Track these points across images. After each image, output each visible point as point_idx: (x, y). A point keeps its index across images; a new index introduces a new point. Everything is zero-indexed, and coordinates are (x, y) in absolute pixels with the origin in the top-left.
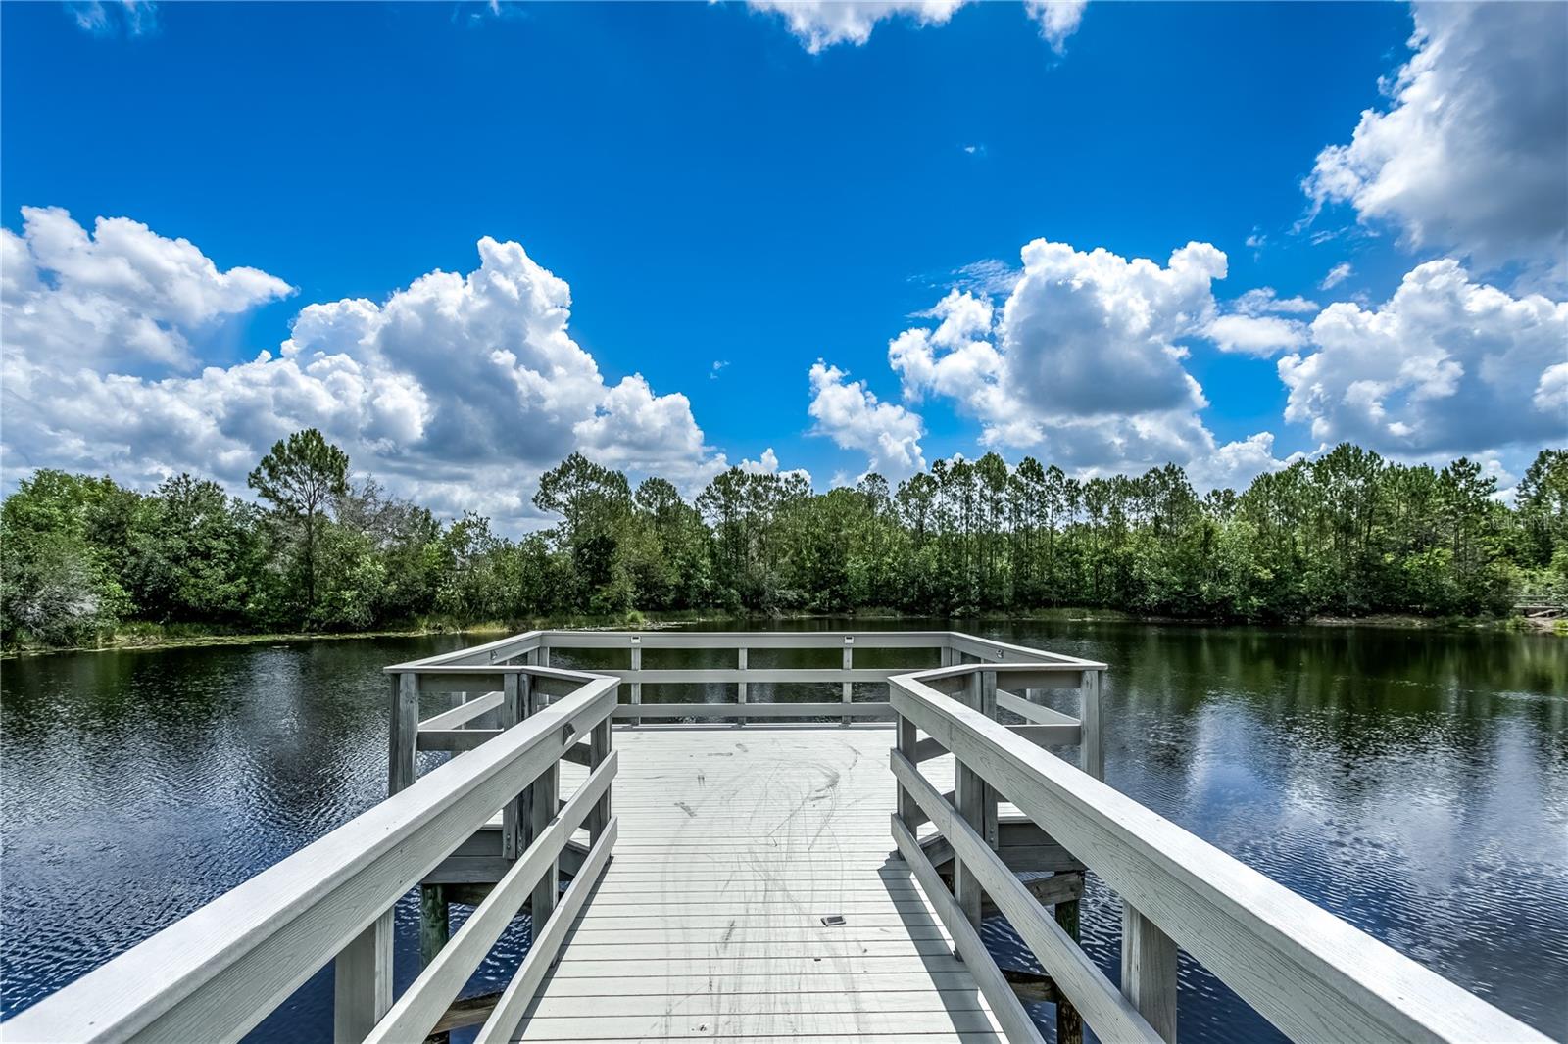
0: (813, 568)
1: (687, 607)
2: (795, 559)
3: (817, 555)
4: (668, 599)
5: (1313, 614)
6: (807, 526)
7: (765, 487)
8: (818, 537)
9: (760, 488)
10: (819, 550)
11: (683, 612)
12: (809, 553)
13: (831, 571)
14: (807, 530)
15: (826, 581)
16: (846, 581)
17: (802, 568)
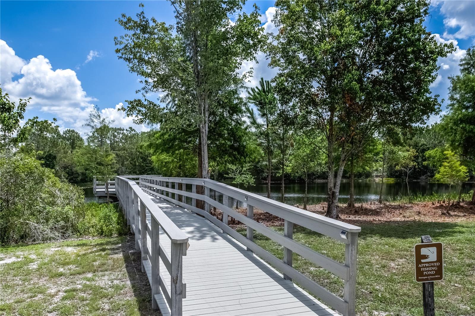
0: (140, 165)
1: (86, 182)
2: (131, 162)
3: (141, 160)
4: (80, 178)
5: (315, 178)
6: (136, 148)
7: (118, 133)
8: (141, 153)
9: (116, 133)
10: (142, 158)
11: (85, 183)
12: (137, 160)
13: (147, 166)
14: (136, 150)
15: (145, 171)
16: (153, 170)
17: (135, 165)
